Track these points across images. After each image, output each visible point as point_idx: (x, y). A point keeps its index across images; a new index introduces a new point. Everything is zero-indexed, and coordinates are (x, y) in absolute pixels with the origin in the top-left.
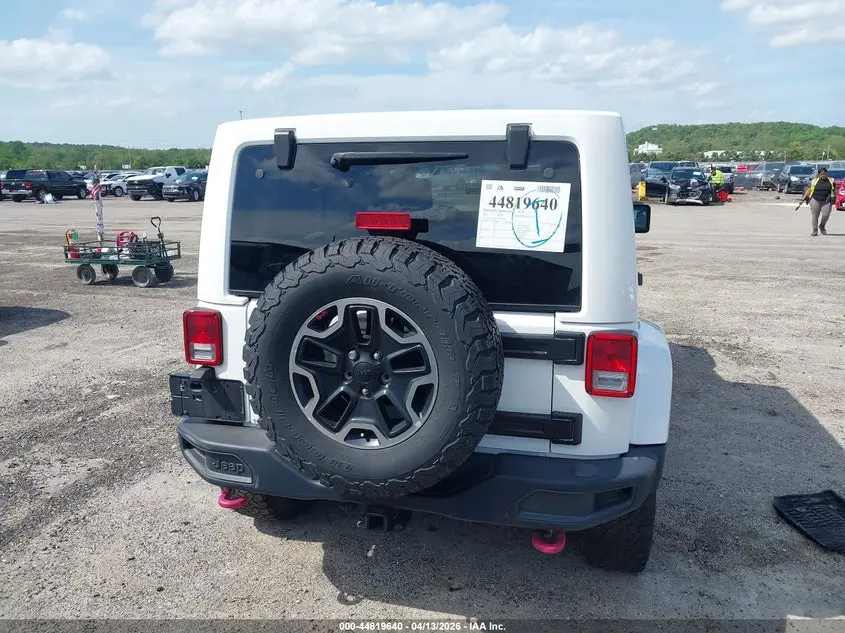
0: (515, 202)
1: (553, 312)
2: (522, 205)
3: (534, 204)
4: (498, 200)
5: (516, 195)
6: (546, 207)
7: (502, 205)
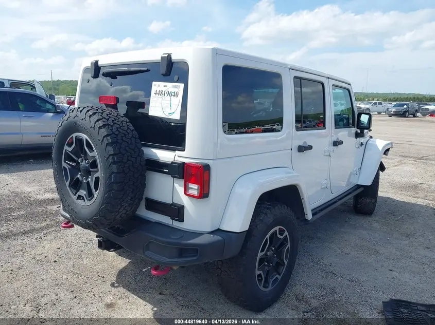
0: (163, 93)
1: (174, 150)
2: (166, 95)
3: (170, 94)
4: (158, 92)
5: (164, 89)
6: (174, 95)
7: (159, 94)
